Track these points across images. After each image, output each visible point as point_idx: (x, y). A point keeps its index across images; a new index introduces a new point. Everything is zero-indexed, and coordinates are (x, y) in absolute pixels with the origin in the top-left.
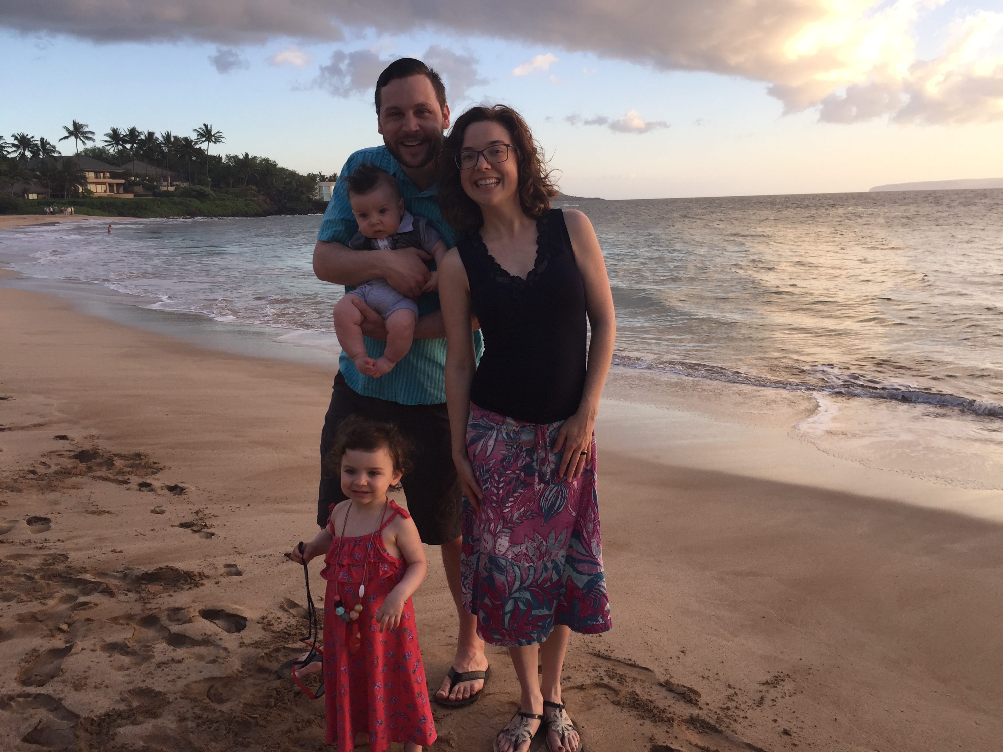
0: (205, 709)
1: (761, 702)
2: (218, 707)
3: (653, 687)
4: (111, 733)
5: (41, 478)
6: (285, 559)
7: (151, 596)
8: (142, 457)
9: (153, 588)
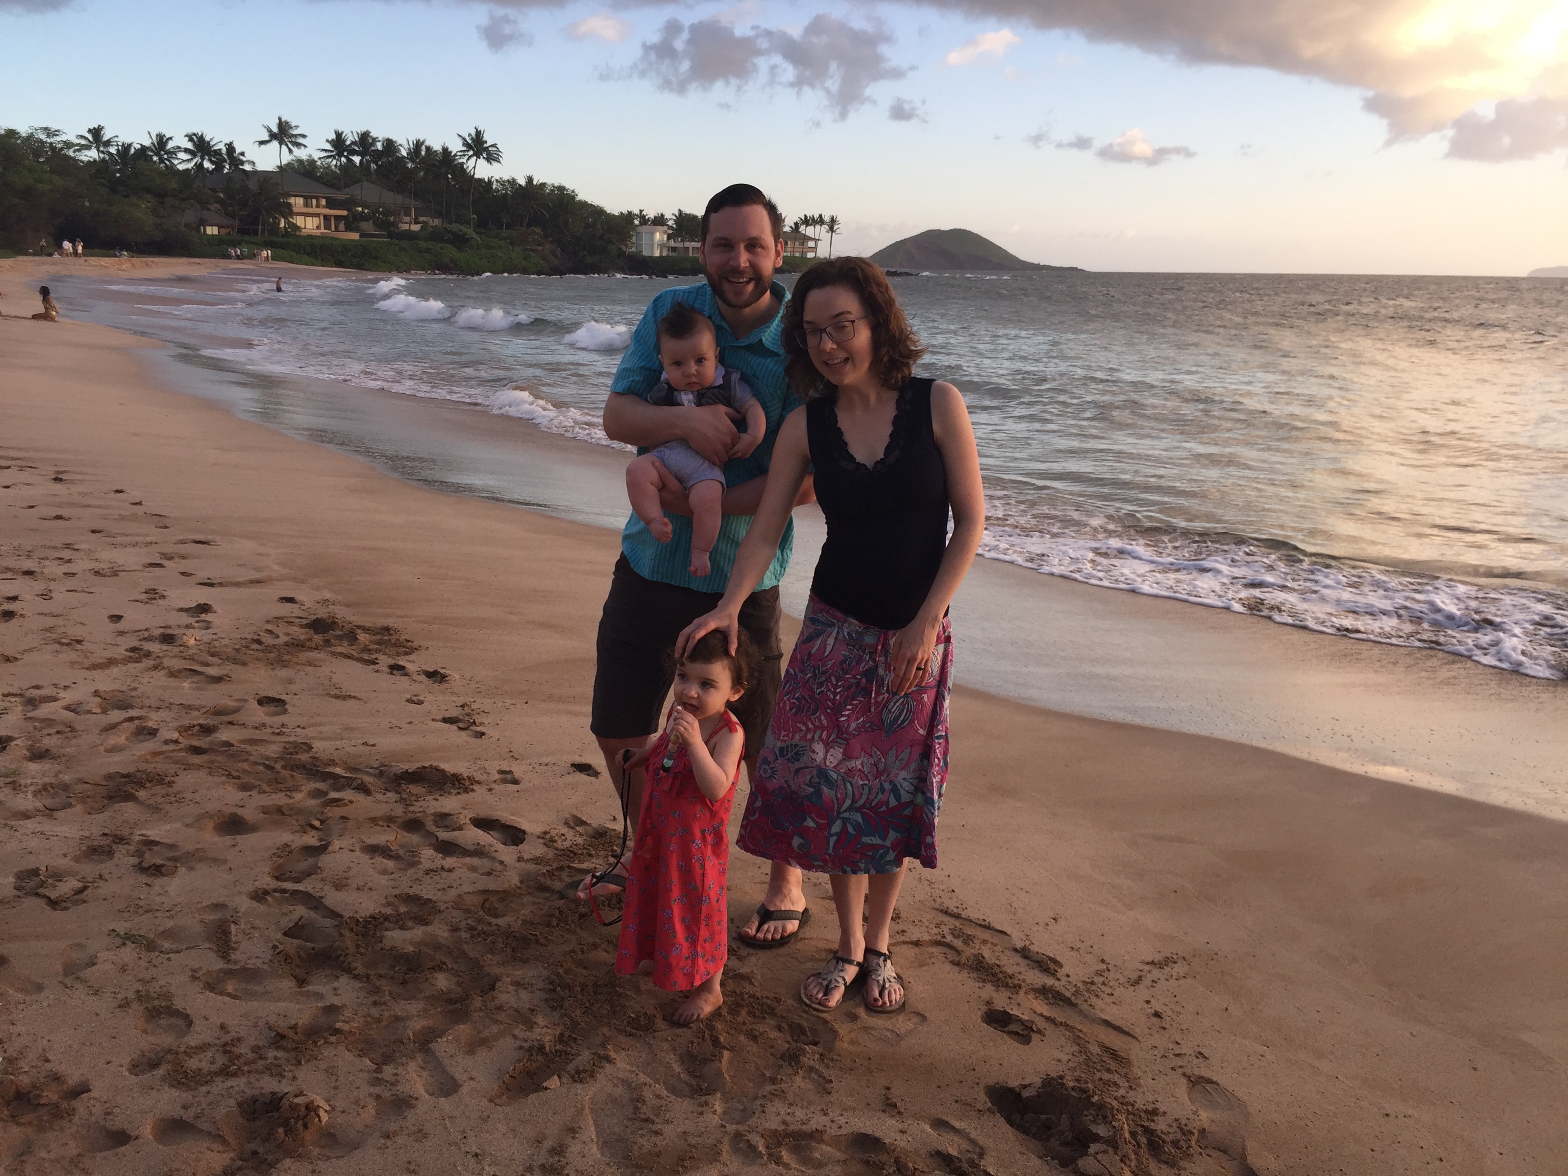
0: (480, 921)
1: (1138, 981)
2: (494, 921)
3: (1006, 951)
4: (378, 935)
5: (268, 649)
6: (571, 770)
7: (414, 798)
8: (392, 632)
9: (415, 789)
